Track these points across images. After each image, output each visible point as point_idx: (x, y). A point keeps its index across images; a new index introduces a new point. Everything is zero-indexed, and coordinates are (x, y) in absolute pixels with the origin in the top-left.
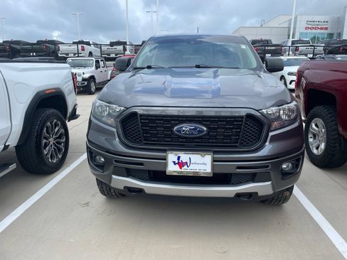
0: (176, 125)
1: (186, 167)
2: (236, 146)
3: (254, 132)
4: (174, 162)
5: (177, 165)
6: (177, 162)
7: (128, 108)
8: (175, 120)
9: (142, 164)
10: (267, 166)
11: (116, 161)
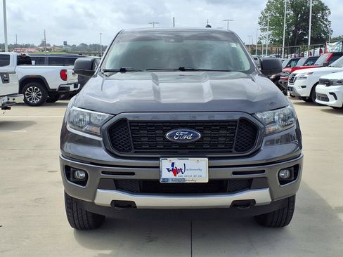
0: (169, 130)
1: (180, 174)
2: (231, 152)
3: (247, 137)
4: (168, 169)
5: (171, 172)
6: (171, 169)
7: (115, 115)
8: (167, 126)
9: (133, 174)
10: (263, 171)
11: (103, 172)
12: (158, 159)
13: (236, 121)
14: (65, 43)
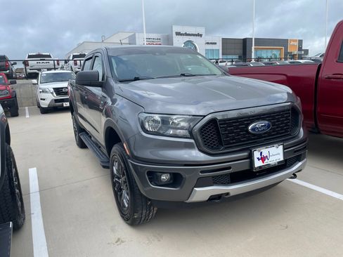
1: (266, 160)
2: (288, 135)
4: (258, 158)
5: (261, 161)
6: (260, 158)
7: (205, 116)
9: (229, 168)
11: (202, 172)
13: (289, 110)
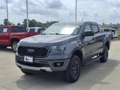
0: (28, 49)
6: (26, 59)
10: (47, 62)
12: (24, 56)
13: (42, 48)
14: (111, 23)
